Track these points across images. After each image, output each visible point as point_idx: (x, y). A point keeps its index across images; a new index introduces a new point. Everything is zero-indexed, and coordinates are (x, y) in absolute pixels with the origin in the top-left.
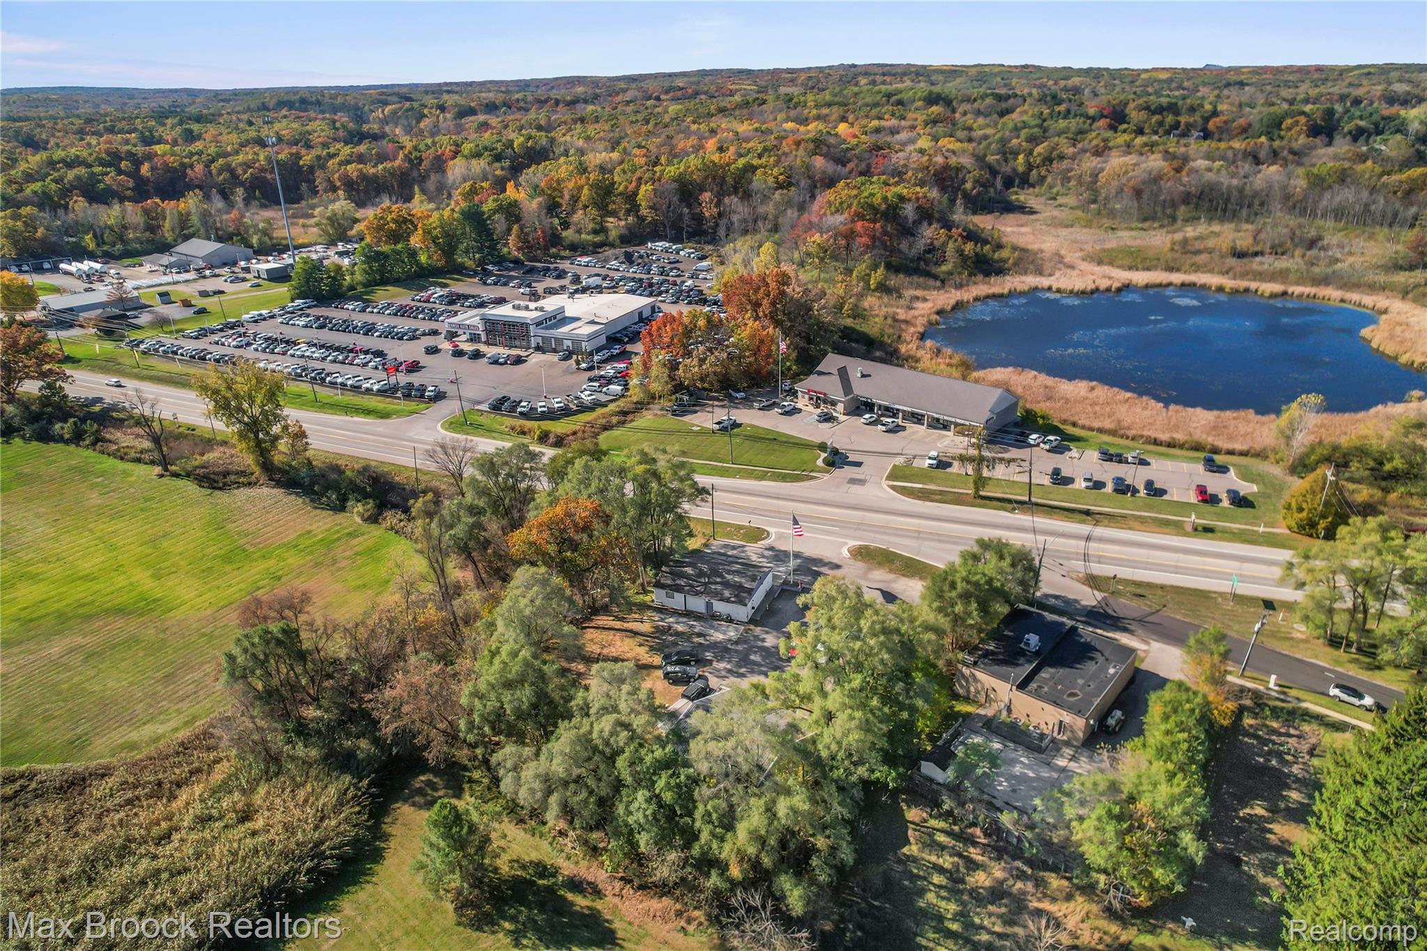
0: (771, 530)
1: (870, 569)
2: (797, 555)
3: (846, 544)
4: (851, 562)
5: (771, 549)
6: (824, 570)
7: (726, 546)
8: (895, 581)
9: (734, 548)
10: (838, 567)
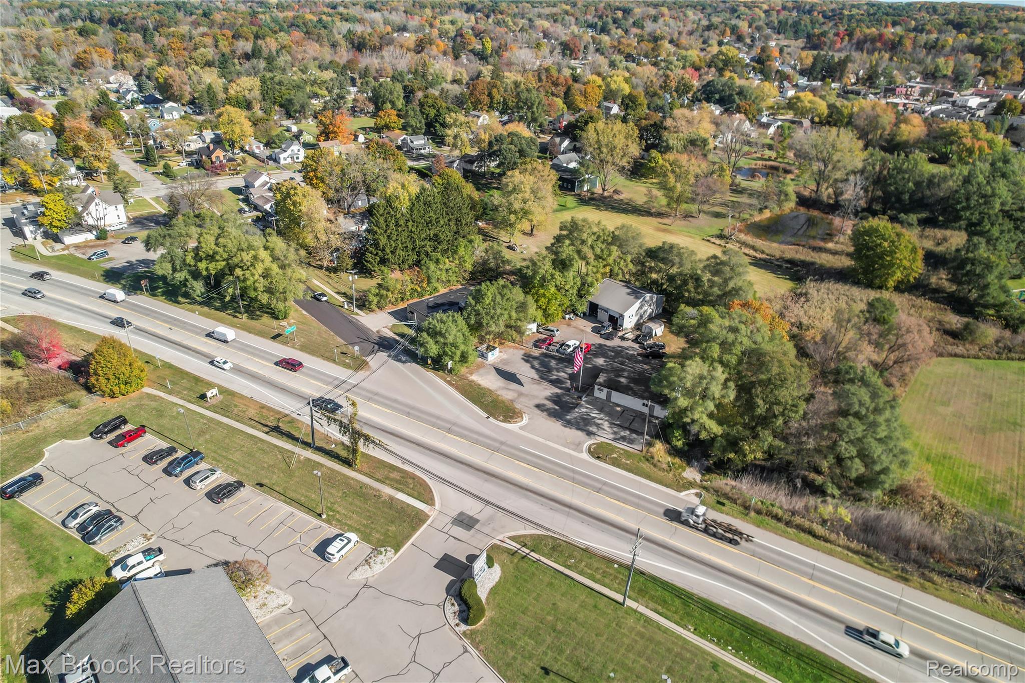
0: (585, 456)
1: (512, 401)
2: (568, 424)
3: (521, 428)
4: (524, 409)
5: (590, 434)
6: (549, 405)
7: (631, 442)
8: (500, 388)
9: (623, 438)
10: (538, 406)
